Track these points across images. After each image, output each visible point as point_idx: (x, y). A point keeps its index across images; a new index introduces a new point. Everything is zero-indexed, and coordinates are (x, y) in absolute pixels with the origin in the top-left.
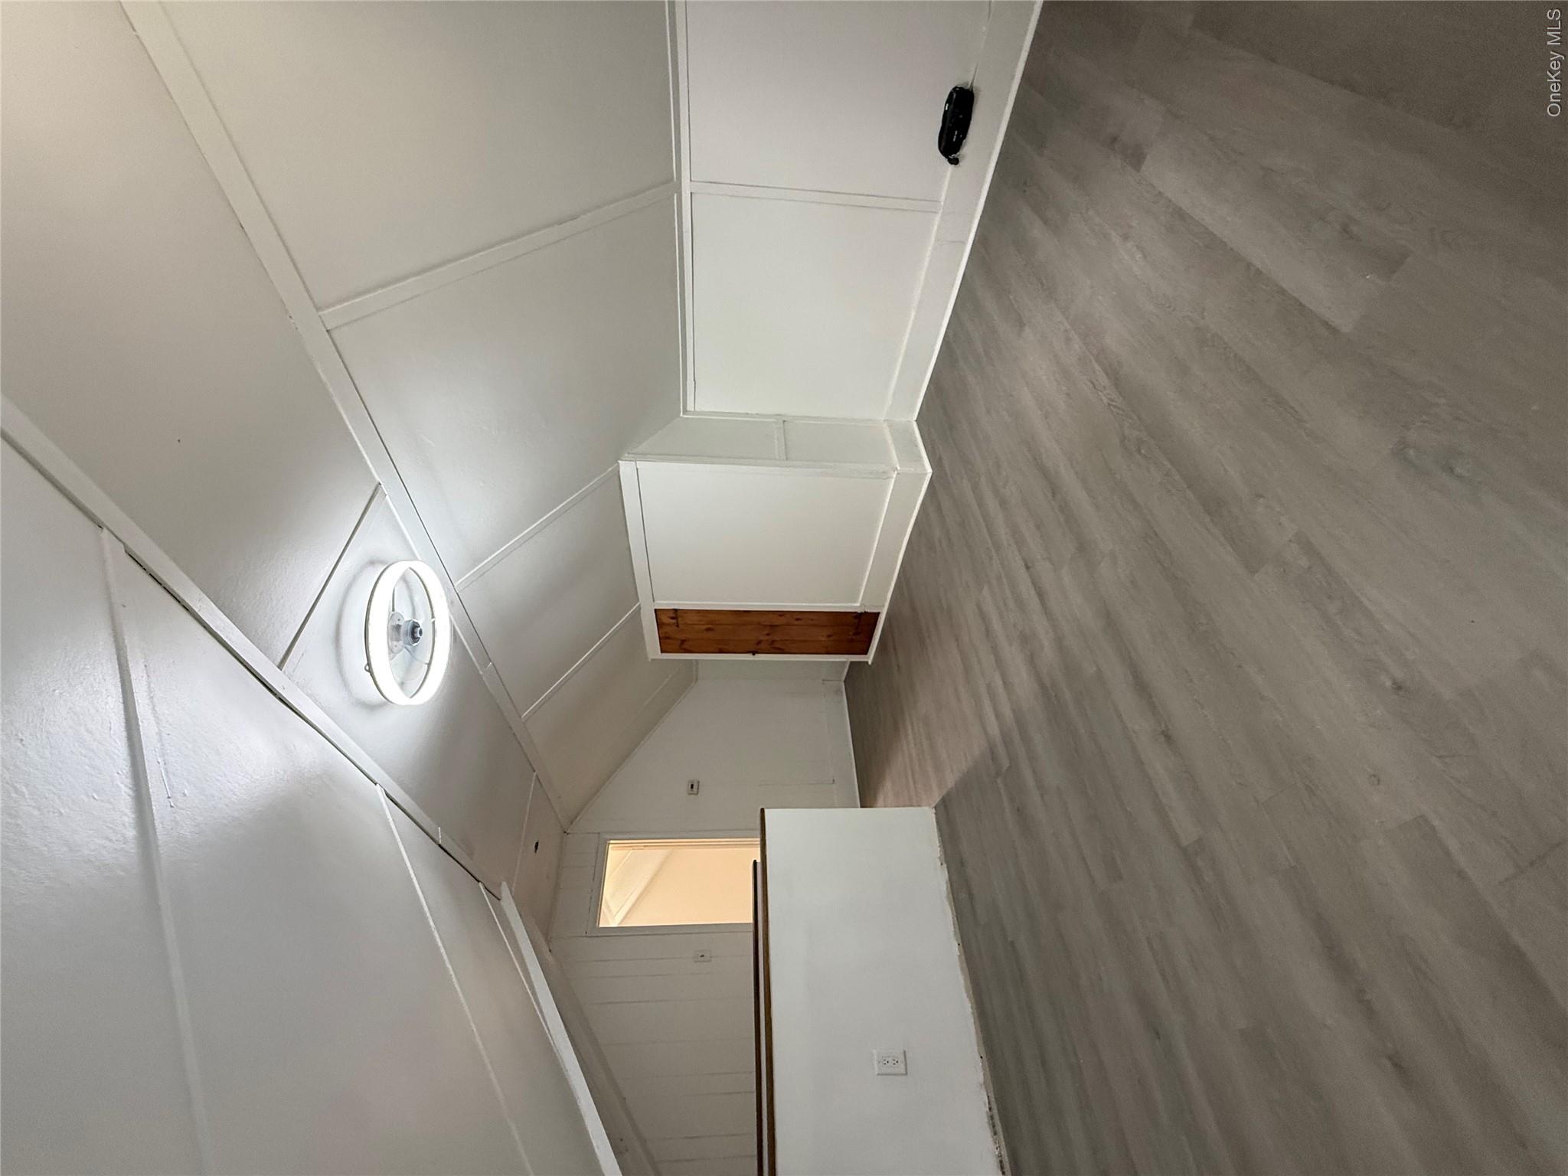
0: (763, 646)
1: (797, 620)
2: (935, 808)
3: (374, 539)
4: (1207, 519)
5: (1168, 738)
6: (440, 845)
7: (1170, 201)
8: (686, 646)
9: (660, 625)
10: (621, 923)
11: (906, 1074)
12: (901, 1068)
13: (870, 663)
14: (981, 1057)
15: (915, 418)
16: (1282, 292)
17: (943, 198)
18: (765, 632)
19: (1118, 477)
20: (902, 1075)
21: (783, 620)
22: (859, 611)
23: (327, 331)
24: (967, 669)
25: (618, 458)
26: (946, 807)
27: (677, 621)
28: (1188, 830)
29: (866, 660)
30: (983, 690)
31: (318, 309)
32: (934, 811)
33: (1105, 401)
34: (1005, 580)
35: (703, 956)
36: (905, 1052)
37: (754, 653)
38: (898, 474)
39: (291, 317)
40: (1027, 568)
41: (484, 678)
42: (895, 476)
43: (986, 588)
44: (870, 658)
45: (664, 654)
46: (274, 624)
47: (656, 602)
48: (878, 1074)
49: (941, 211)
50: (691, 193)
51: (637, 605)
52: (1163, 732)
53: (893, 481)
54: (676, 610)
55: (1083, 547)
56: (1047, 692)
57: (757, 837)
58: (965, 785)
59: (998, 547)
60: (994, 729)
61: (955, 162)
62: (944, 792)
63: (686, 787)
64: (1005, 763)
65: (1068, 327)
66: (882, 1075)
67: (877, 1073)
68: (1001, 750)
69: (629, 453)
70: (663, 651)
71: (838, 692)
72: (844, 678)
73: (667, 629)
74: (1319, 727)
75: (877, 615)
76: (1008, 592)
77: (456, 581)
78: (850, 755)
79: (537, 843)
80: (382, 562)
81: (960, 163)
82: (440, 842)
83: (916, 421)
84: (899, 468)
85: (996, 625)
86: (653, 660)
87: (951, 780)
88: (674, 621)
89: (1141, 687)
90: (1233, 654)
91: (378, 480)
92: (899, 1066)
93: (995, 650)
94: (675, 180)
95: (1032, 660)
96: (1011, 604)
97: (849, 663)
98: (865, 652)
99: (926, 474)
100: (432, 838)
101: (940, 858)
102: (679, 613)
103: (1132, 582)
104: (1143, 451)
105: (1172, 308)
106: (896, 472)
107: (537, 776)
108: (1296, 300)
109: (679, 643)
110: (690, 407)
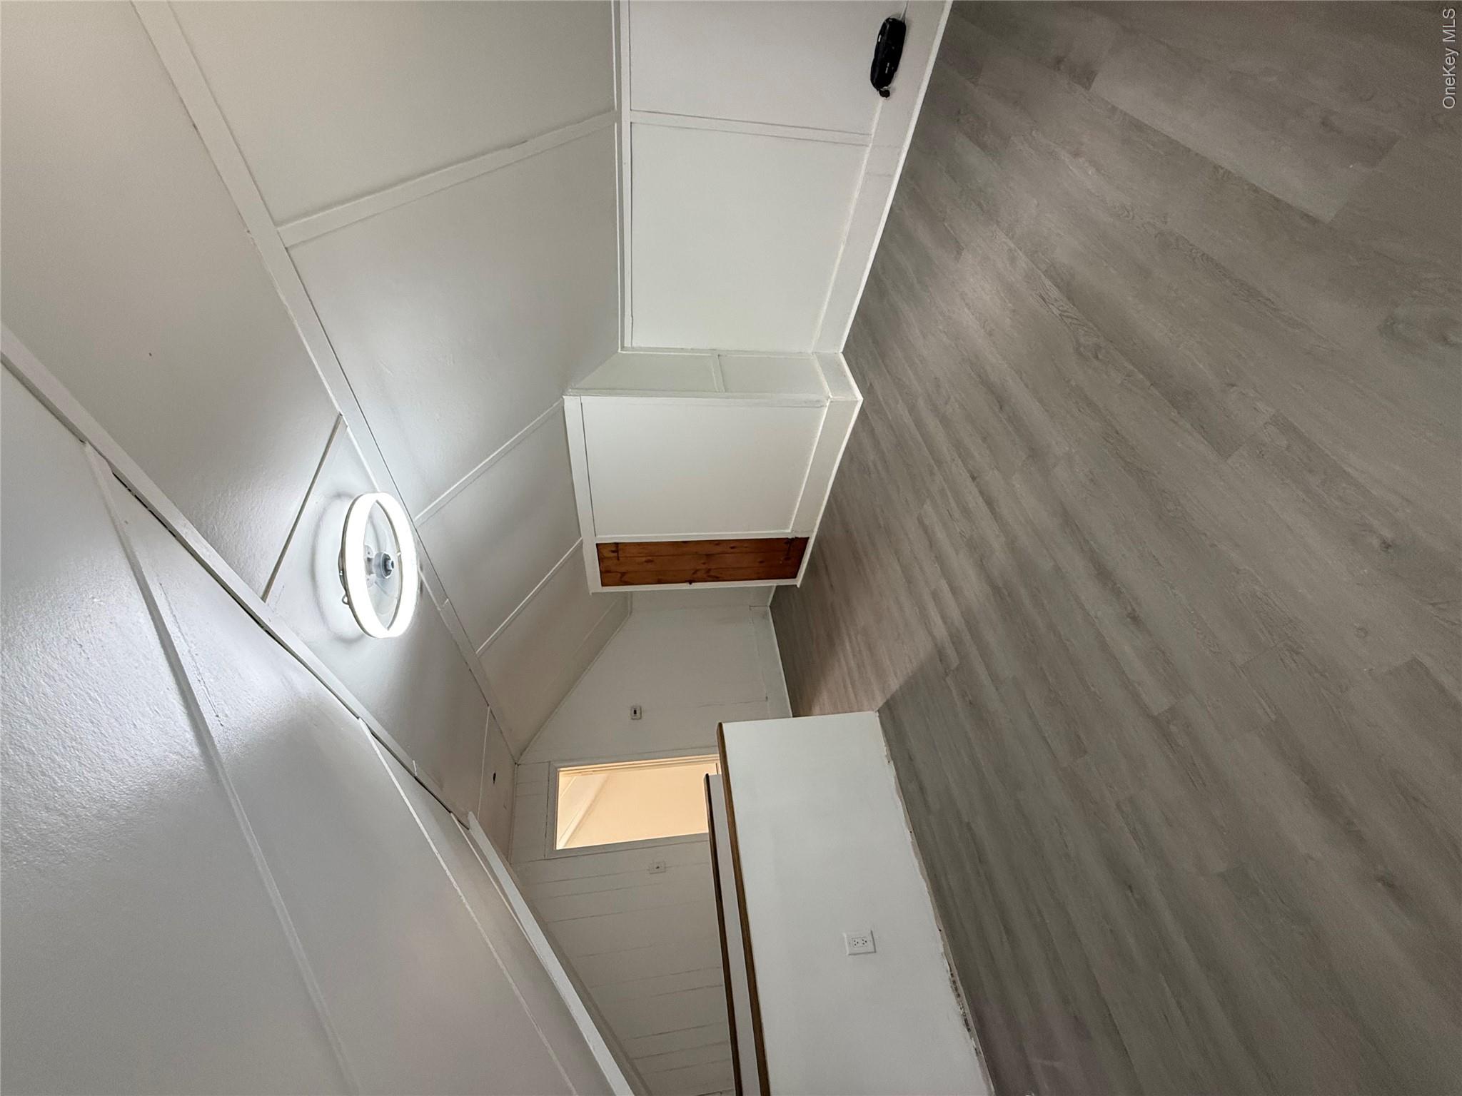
0: (699, 574)
1: (732, 548)
2: (878, 711)
3: (339, 473)
4: (1174, 413)
5: (1135, 618)
6: (416, 778)
7: (1125, 114)
8: (626, 578)
9: (601, 559)
10: (565, 845)
11: (875, 952)
12: (870, 947)
13: (798, 586)
14: (940, 930)
15: (842, 350)
16: (1256, 190)
17: (873, 131)
18: (702, 561)
19: (1073, 383)
20: (872, 953)
21: (719, 549)
22: (790, 537)
23: (286, 248)
24: (910, 580)
25: (563, 392)
26: (890, 709)
27: (618, 555)
28: (1159, 701)
29: (794, 584)
30: (927, 598)
31: (276, 224)
32: (877, 714)
33: (1057, 312)
34: (949, 494)
35: (658, 867)
36: (872, 932)
37: (690, 582)
38: (831, 402)
39: (248, 232)
40: (974, 478)
41: (441, 614)
42: (828, 404)
43: (928, 501)
44: (798, 581)
45: (604, 588)
46: (254, 555)
47: (598, 537)
48: (850, 955)
49: (871, 145)
50: (631, 123)
51: (580, 540)
52: (1129, 615)
53: (826, 409)
54: (617, 544)
55: (1036, 453)
56: (1000, 592)
57: (716, 753)
58: (911, 686)
59: (939, 462)
60: (940, 631)
61: (886, 94)
62: (888, 696)
63: (629, 713)
64: (954, 661)
65: (1012, 246)
66: (855, 954)
67: (848, 953)
68: (951, 652)
69: (572, 388)
70: (603, 585)
71: (764, 616)
72: (769, 604)
73: (607, 563)
74: (1300, 591)
75: (806, 540)
76: (953, 504)
77: (414, 517)
78: (780, 673)
79: (495, 775)
80: (350, 496)
81: (891, 96)
82: (416, 775)
83: (843, 353)
84: (831, 397)
85: (940, 535)
86: (593, 593)
87: (894, 684)
88: (615, 554)
89: (1103, 574)
90: (1205, 535)
91: (339, 410)
92: (868, 946)
93: (940, 559)
94: (616, 108)
95: (982, 565)
96: (957, 514)
97: (774, 589)
98: (794, 576)
99: (857, 402)
100: (408, 771)
101: (886, 756)
102: (620, 546)
103: (1091, 480)
104: (1100, 357)
105: (1131, 217)
106: (829, 400)
107: (491, 712)
108: (1272, 196)
109: (619, 575)
110: (627, 344)
